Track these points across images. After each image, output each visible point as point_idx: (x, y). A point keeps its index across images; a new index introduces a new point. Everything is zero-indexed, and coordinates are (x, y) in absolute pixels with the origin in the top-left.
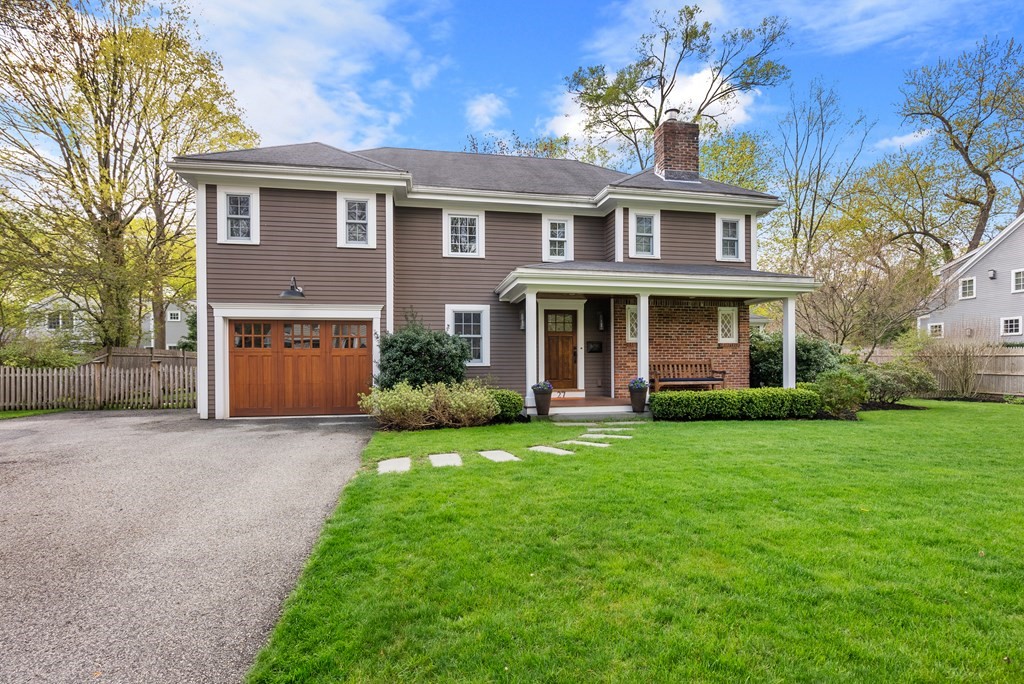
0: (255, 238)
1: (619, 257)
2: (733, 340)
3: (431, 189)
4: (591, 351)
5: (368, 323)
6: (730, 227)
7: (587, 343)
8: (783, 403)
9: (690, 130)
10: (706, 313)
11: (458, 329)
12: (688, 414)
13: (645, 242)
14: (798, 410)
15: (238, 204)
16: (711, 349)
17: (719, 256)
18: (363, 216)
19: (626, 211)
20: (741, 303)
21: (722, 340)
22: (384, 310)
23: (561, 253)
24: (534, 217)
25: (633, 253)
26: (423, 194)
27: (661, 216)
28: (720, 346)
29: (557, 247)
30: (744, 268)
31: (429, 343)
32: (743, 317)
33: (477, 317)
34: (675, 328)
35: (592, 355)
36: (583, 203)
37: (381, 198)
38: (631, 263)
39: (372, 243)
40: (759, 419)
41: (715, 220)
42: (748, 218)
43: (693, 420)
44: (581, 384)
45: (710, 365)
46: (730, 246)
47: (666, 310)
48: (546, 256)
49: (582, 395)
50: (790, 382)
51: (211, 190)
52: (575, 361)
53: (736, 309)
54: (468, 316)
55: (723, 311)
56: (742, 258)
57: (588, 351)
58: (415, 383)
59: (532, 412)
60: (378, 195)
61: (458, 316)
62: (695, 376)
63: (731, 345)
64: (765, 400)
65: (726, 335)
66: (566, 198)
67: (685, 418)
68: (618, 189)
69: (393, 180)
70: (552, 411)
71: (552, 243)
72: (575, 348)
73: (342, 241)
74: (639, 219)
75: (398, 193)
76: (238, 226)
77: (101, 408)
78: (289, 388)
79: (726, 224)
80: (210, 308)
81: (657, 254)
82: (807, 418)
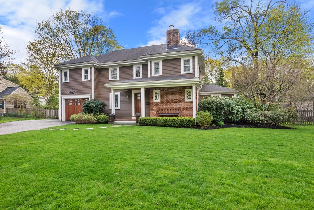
0: (68, 81)
1: (149, 76)
2: (191, 100)
3: (104, 63)
4: (147, 105)
5: (88, 98)
6: (187, 62)
7: (146, 102)
10: (180, 91)
13: (156, 70)
15: (66, 73)
16: (181, 104)
17: (183, 72)
18: (87, 73)
21: (187, 100)
22: (91, 95)
23: (139, 76)
24: (131, 67)
25: (153, 74)
26: (103, 65)
27: (162, 62)
28: (185, 103)
33: (117, 96)
34: (169, 97)
36: (142, 61)
37: (91, 68)
39: (89, 79)
41: (181, 60)
42: (194, 58)
45: (180, 109)
46: (187, 68)
47: (166, 91)
48: (135, 77)
51: (61, 71)
55: (187, 90)
56: (191, 72)
62: (176, 113)
63: (190, 102)
65: (189, 99)
66: (138, 60)
68: (144, 56)
69: (91, 64)
71: (137, 74)
73: (83, 80)
74: (155, 64)
79: (185, 61)
80: (61, 97)
81: (161, 74)
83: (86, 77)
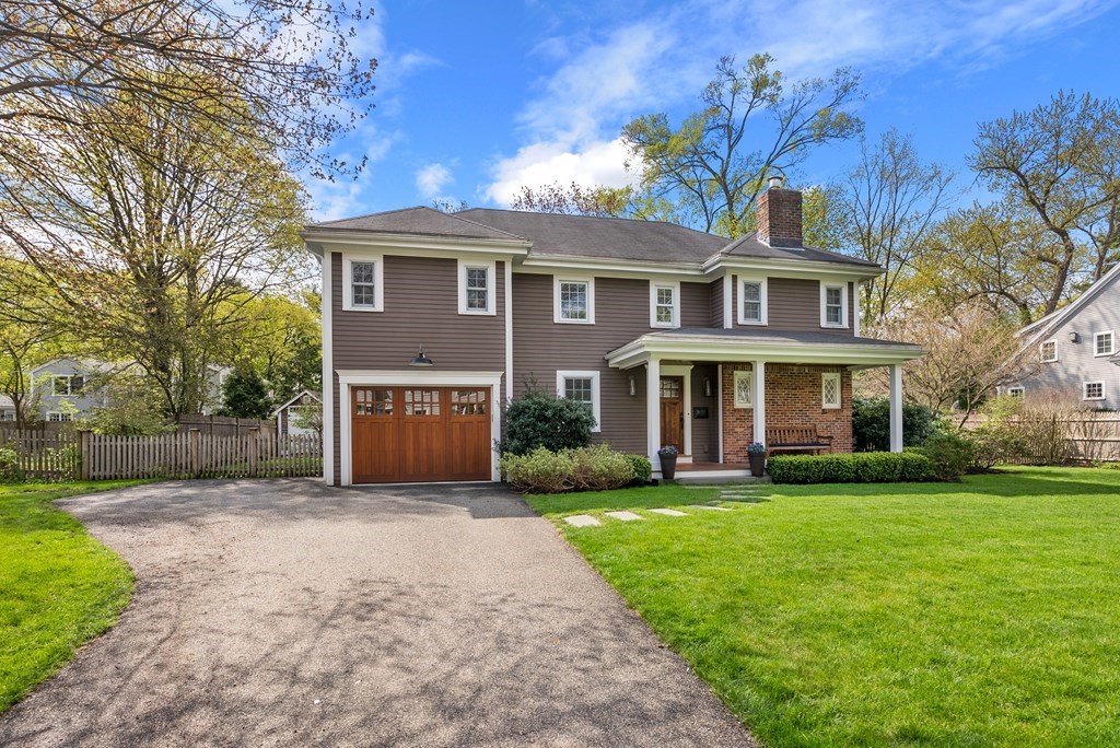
0: (379, 306)
1: (728, 324)
2: (837, 405)
3: (544, 256)
4: (699, 417)
5: (487, 390)
6: (834, 294)
7: (694, 409)
8: (895, 467)
9: (794, 198)
10: (810, 379)
11: (569, 395)
12: (808, 477)
13: (752, 310)
14: (909, 473)
16: (816, 415)
17: (824, 323)
18: (483, 284)
19: (735, 278)
20: (844, 370)
21: (826, 406)
22: (503, 378)
23: (668, 319)
24: (641, 283)
25: (741, 320)
26: (538, 262)
27: (768, 284)
28: (824, 411)
29: (664, 314)
30: (846, 336)
31: (561, 410)
32: (846, 384)
33: (587, 383)
34: (781, 394)
35: (699, 420)
36: (691, 271)
37: (500, 265)
38: (739, 330)
39: (492, 310)
40: (872, 481)
41: (819, 287)
42: (851, 285)
43: (812, 483)
44: (688, 449)
45: (815, 431)
46: (834, 313)
47: (772, 376)
48: (654, 323)
49: (689, 460)
50: (897, 446)
51: (337, 258)
52: (682, 427)
53: (839, 375)
54: (578, 381)
55: (827, 376)
56: (845, 324)
57: (695, 416)
58: (553, 448)
59: (659, 476)
60: (497, 262)
61: (569, 382)
62: (801, 442)
63: (835, 410)
64: (879, 463)
65: (829, 401)
66: (675, 265)
67: (804, 482)
68: (729, 258)
69: (511, 247)
70: (678, 475)
71: (660, 309)
72: (682, 414)
73: (463, 308)
74: (747, 286)
75: (517, 261)
76: (363, 294)
77: (198, 477)
78: (410, 454)
79: (829, 291)
80: (335, 375)
81: (764, 321)
82: (917, 480)
83: (478, 299)
